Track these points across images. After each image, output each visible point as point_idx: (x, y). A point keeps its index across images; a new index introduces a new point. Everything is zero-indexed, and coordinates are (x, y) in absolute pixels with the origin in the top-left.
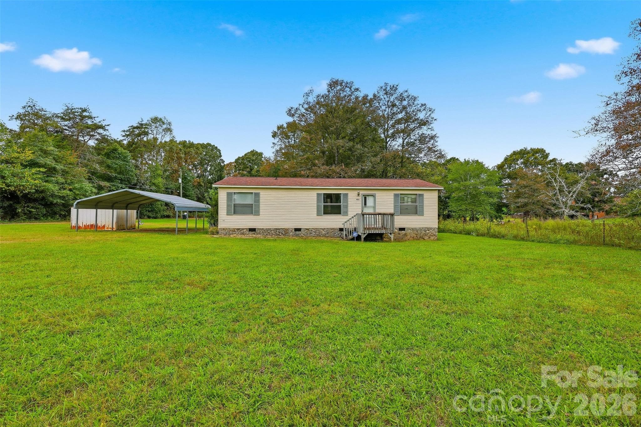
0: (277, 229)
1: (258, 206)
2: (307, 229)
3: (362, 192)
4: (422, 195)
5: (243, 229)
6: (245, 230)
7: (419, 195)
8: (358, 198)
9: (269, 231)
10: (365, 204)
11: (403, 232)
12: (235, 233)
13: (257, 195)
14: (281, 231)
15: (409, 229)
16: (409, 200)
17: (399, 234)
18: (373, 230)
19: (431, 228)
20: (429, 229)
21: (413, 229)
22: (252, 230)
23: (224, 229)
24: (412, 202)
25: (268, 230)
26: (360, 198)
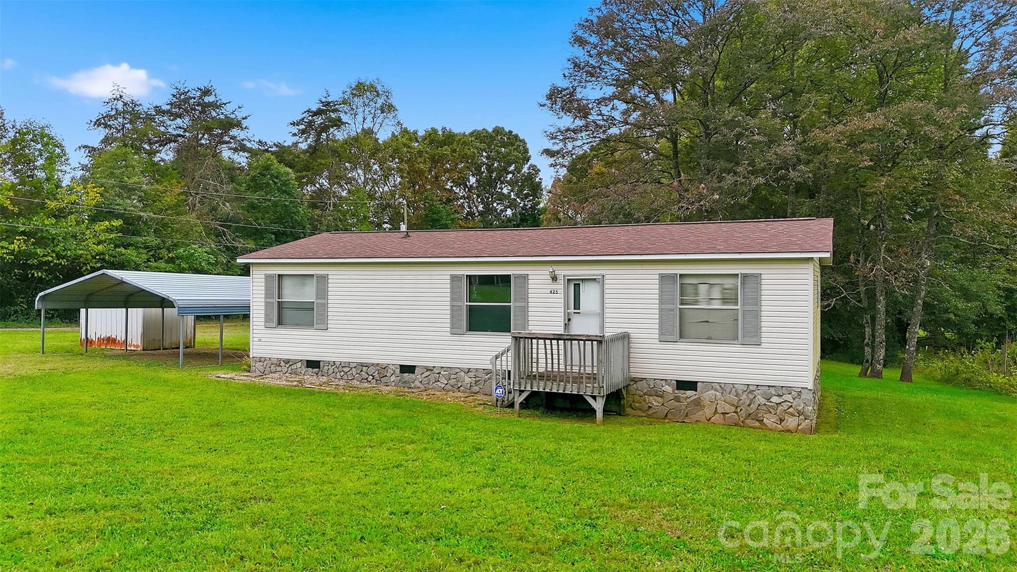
0: (362, 365)
1: (325, 306)
2: (428, 369)
3: (563, 272)
4: (758, 277)
5: (296, 362)
6: (299, 365)
7: (745, 276)
8: (555, 286)
9: (346, 370)
10: (577, 306)
11: (689, 393)
12: (279, 369)
13: (324, 279)
14: (371, 370)
15: (709, 385)
16: (716, 293)
17: (677, 399)
18: (542, 384)
19: (789, 390)
20: (781, 390)
21: (722, 387)
22: (313, 364)
23: (260, 360)
24: (725, 300)
25: (343, 365)
26: (560, 286)
